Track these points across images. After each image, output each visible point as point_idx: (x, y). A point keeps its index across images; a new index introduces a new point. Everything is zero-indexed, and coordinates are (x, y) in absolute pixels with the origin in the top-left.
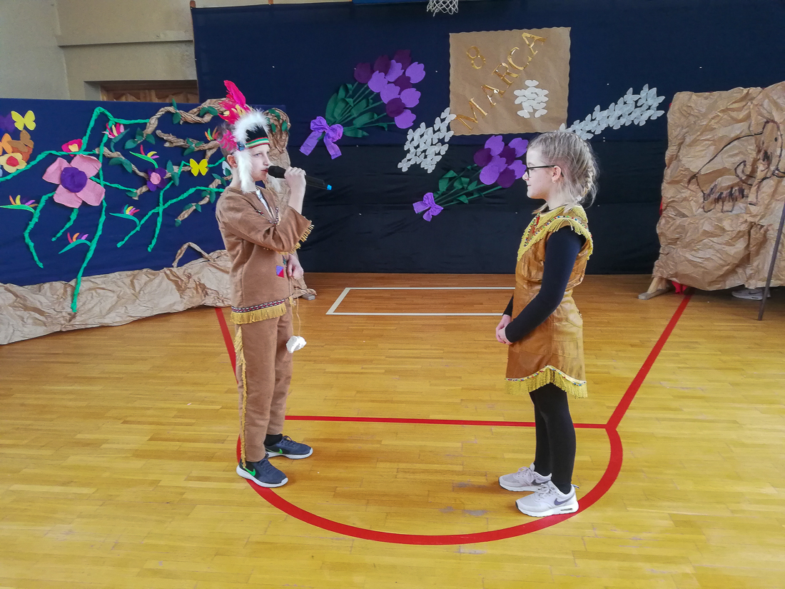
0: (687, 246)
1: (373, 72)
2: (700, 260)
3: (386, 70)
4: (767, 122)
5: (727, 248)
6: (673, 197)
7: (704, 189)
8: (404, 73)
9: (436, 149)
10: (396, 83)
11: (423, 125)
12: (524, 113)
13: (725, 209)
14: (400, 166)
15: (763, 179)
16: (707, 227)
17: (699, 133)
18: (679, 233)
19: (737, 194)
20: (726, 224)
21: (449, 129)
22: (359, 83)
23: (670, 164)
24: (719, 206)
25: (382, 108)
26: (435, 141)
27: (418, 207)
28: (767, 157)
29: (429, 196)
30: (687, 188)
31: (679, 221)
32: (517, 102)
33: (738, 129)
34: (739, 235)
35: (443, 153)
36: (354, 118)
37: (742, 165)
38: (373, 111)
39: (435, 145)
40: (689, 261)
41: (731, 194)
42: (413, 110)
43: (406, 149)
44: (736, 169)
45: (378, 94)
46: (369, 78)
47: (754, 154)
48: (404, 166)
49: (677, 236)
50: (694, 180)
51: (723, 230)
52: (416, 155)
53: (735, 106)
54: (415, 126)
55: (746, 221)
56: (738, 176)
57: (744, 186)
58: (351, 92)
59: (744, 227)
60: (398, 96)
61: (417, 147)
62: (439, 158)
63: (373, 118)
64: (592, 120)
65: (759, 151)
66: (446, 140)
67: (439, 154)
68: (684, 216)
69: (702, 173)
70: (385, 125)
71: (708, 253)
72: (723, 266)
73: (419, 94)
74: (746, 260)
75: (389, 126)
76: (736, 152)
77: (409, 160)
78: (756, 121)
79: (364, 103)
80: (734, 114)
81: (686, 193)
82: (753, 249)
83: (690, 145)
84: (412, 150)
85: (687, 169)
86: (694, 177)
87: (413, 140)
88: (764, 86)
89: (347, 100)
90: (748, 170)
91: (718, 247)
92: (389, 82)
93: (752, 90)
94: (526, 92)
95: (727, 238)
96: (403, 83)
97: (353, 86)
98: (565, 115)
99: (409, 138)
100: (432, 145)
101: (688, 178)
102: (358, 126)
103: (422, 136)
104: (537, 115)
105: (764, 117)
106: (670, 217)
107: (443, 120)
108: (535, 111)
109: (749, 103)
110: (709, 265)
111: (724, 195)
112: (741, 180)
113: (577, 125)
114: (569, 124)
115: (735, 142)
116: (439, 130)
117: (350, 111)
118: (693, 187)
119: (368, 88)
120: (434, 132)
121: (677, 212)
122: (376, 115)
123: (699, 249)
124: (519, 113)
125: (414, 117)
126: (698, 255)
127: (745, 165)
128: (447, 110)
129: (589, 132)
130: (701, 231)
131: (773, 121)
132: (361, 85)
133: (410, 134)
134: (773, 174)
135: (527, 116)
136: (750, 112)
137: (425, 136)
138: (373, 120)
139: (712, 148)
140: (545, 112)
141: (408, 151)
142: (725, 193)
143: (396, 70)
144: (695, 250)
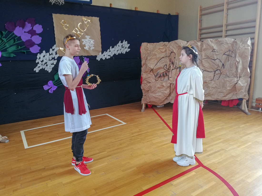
0: (153, 92)
1: (16, 27)
2: (157, 96)
3: (23, 26)
4: (171, 53)
5: (165, 92)
6: (146, 77)
7: (154, 74)
8: (32, 28)
9: (52, 62)
10: (29, 32)
11: (44, 52)
12: (86, 48)
13: (162, 79)
14: (35, 70)
15: (172, 70)
16: (158, 86)
17: (152, 56)
18: (149, 88)
19: (165, 75)
20: (164, 84)
21: (56, 54)
22: (9, 31)
23: (143, 66)
24: (160, 79)
25: (22, 44)
26: (51, 59)
27: (46, 88)
28: (173, 63)
29: (51, 83)
30: (150, 74)
31: (149, 85)
32: (83, 44)
33: (163, 55)
34: (168, 87)
35: (55, 64)
36: (7, 48)
37: (165, 66)
38: (18, 45)
39: (51, 60)
40: (154, 97)
41: (163, 75)
42: (39, 45)
43: (37, 62)
44: (164, 67)
45: (20, 37)
46: (14, 29)
47: (169, 62)
48: (37, 70)
49: (148, 89)
50: (152, 71)
51: (163, 86)
52: (42, 65)
53: (162, 47)
54: (41, 52)
55: (169, 83)
56: (165, 69)
57: (167, 72)
58: (4, 35)
59: (169, 85)
60: (31, 39)
61: (42, 61)
62: (53, 66)
63: (18, 48)
64: (109, 51)
65: (170, 62)
66: (56, 58)
67: (53, 64)
68: (150, 83)
69: (154, 68)
70: (25, 51)
71: (160, 94)
72: (164, 97)
73: (41, 38)
74: (170, 95)
75: (27, 52)
76: (163, 62)
77: (39, 67)
78: (168, 52)
79: (12, 41)
80: (161, 50)
81: (150, 75)
82: (171, 91)
83: (149, 60)
84: (40, 63)
85: (150, 68)
86: (152, 70)
87: (40, 58)
88: (169, 41)
89: (3, 39)
90: (168, 67)
91: (162, 92)
92: (25, 32)
93: (166, 43)
94: (87, 40)
95: (165, 89)
96: (32, 33)
97: (5, 33)
98: (101, 49)
99: (38, 57)
100: (49, 60)
101: (150, 70)
102: (10, 52)
103: (44, 56)
104: (91, 49)
105: (170, 51)
106: (145, 83)
107: (53, 50)
108: (90, 47)
109: (165, 47)
110: (160, 97)
111: (161, 75)
112: (166, 70)
113: (105, 53)
114: (102, 53)
115: (163, 59)
116: (52, 54)
117: (4, 45)
118: (151, 73)
119: (14, 34)
120: (50, 55)
121: (147, 82)
122: (19, 47)
123: (156, 93)
124: (84, 48)
125: (39, 48)
126: (157, 95)
127: (167, 66)
128: (55, 46)
129: (109, 55)
130: (157, 87)
131: (174, 52)
132: (10, 32)
133: (38, 56)
134: (175, 68)
135: (87, 49)
136: (166, 49)
137: (46, 57)
138: (18, 49)
139: (156, 61)
140: (94, 48)
141: (38, 63)
142: (162, 75)
143: (28, 27)
144: (155, 93)
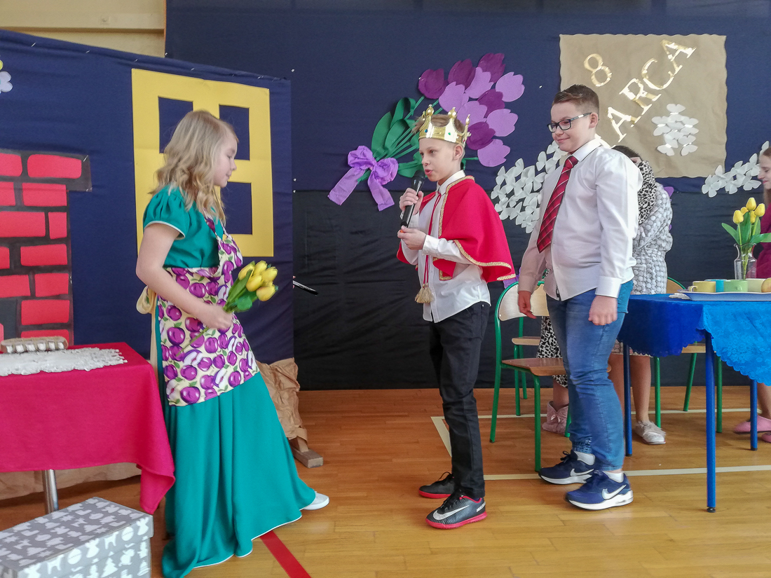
1: (447, 83)
8: (494, 87)
10: (481, 100)
11: (520, 162)
12: (667, 148)
22: (426, 99)
32: (656, 133)
39: (538, 191)
42: (506, 141)
46: (441, 91)
52: (508, 206)
54: (509, 164)
58: (412, 111)
60: (484, 120)
61: (512, 193)
73: (515, 118)
75: (467, 162)
84: (503, 199)
87: (504, 183)
89: (408, 121)
92: (471, 99)
94: (670, 120)
96: (492, 101)
97: (416, 103)
98: (722, 154)
99: (499, 180)
100: (533, 191)
103: (518, 178)
104: (684, 153)
107: (549, 156)
108: (681, 146)
113: (739, 169)
114: (728, 166)
116: (544, 170)
119: (438, 106)
120: (537, 173)
124: (659, 148)
125: (507, 150)
132: (428, 102)
133: (501, 176)
135: (671, 153)
137: (523, 178)
140: (695, 148)
141: (497, 200)
143: (482, 81)
